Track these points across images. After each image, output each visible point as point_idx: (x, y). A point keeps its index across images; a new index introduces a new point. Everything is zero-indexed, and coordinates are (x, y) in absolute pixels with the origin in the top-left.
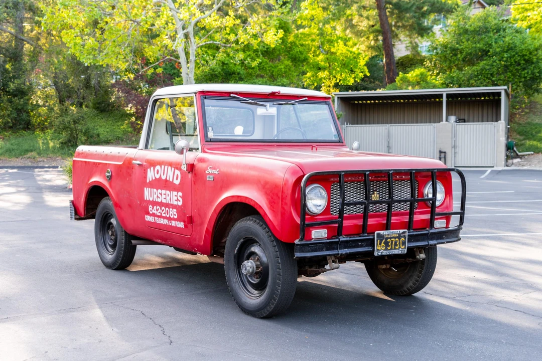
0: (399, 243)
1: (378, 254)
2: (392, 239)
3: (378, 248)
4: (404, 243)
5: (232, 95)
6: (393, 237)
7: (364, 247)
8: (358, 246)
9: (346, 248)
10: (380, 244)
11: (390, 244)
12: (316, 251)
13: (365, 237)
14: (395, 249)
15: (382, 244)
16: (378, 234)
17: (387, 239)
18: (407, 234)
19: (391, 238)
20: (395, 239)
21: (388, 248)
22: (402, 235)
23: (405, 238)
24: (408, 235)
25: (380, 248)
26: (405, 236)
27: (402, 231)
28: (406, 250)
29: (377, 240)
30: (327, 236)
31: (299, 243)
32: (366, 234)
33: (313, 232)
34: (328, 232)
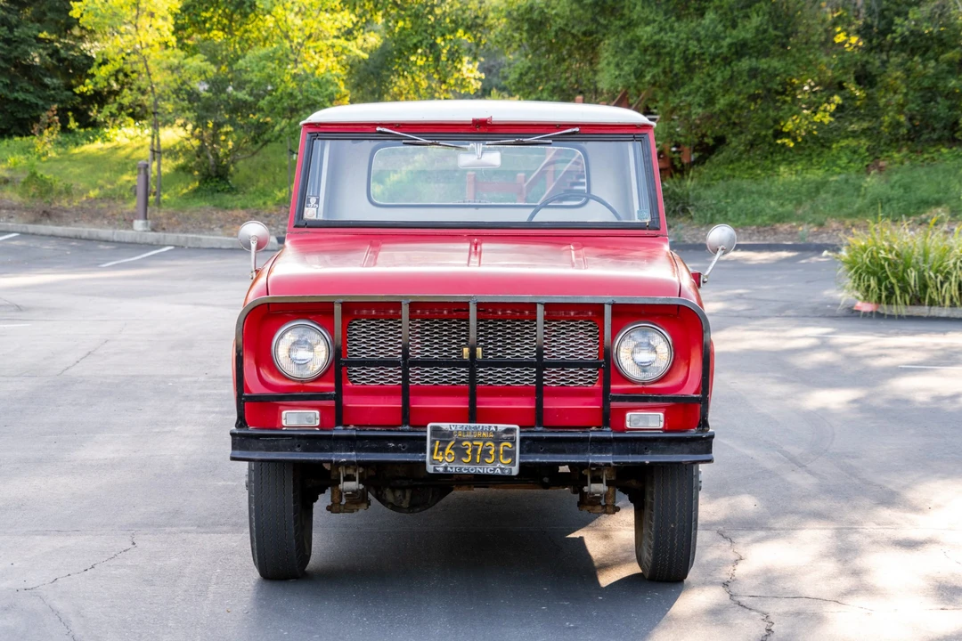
0: (497, 452)
1: (435, 470)
2: (475, 443)
3: (435, 457)
4: (509, 454)
5: (378, 129)
6: (479, 439)
7: (403, 452)
8: (387, 450)
9: (351, 451)
10: (442, 450)
11: (468, 452)
12: (277, 449)
13: (406, 431)
14: (483, 462)
15: (447, 451)
16: (436, 431)
17: (459, 441)
18: (518, 435)
19: (471, 440)
20: (484, 443)
21: (464, 460)
22: (504, 436)
23: (514, 443)
24: (522, 440)
25: (441, 458)
26: (512, 438)
27: (502, 427)
28: (515, 471)
29: (433, 442)
30: (318, 423)
31: (237, 432)
32: (407, 427)
33: (284, 413)
34: (321, 415)
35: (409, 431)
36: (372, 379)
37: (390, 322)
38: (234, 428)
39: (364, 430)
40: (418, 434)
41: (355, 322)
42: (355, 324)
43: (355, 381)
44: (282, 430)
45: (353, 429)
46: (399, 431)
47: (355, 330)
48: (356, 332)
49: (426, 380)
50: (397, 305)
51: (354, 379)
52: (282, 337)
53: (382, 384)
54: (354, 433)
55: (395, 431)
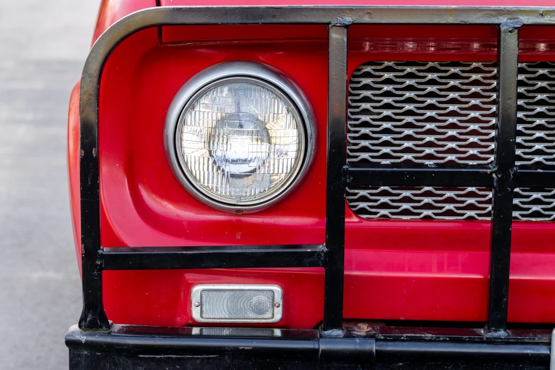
13: (497, 341)
30: (278, 315)
31: (83, 339)
32: (502, 333)
33: (197, 289)
34: (285, 297)
35: (506, 342)
36: (405, 206)
37: (453, 70)
38: (75, 327)
39: (397, 339)
40: (529, 351)
41: (368, 69)
42: (367, 75)
43: (363, 211)
44: (190, 336)
45: (369, 336)
46: (482, 341)
47: (367, 87)
48: (368, 93)
49: (535, 208)
50: (491, 33)
51: (362, 205)
52: (190, 104)
53: (428, 218)
54: (372, 346)
55: (472, 341)
